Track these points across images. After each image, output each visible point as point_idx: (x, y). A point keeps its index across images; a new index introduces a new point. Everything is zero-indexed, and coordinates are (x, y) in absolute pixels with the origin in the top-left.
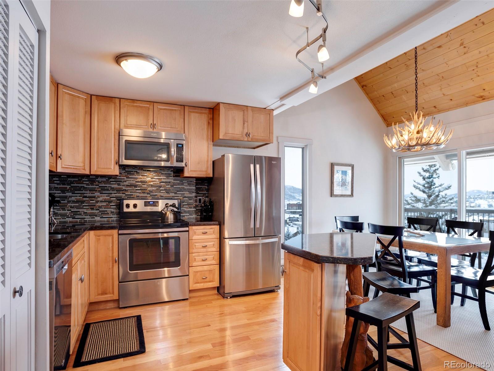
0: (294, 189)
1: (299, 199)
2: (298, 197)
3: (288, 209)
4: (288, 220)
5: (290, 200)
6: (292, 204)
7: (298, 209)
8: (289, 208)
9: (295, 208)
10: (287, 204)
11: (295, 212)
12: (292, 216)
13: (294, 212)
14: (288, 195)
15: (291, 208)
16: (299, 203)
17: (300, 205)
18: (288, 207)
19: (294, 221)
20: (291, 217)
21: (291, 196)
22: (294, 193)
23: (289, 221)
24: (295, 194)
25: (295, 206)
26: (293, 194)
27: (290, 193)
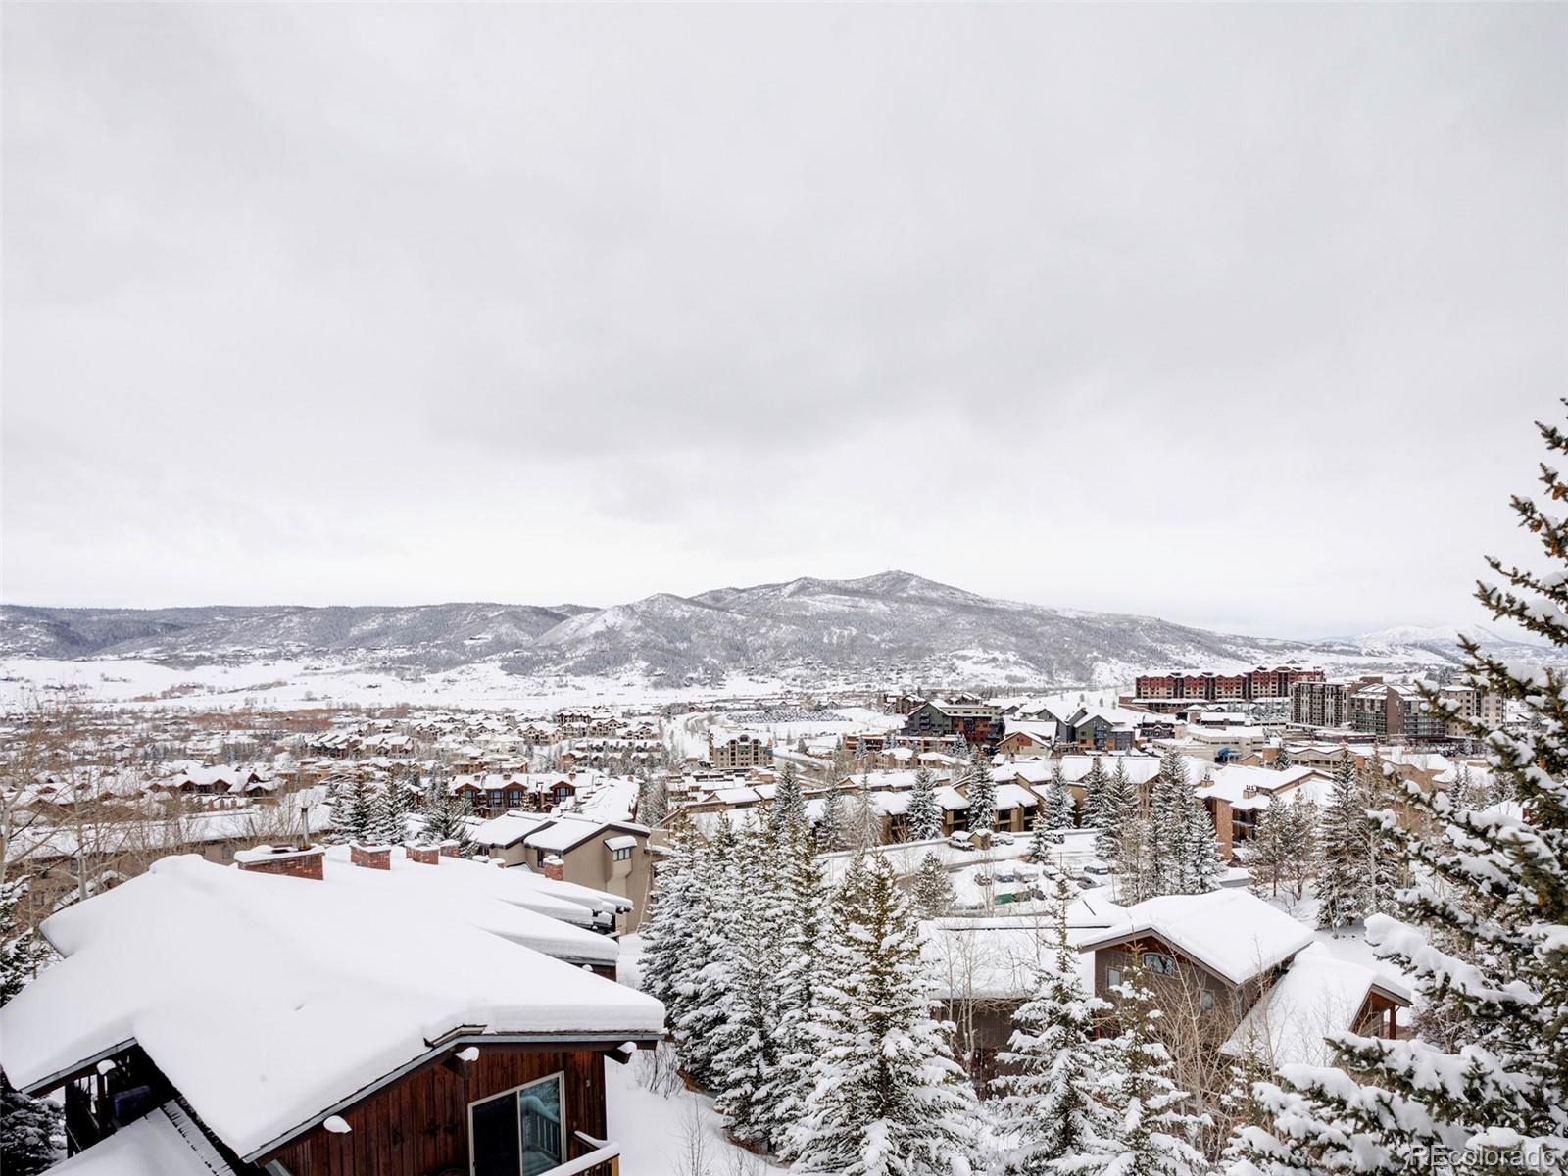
0: (1162, 628)
1: (1180, 661)
2: (1178, 654)
3: (1138, 695)
4: (1138, 732)
5: (1152, 666)
6: (1152, 679)
7: (1175, 697)
8: (1142, 691)
9: (1163, 691)
10: (1138, 680)
11: (1164, 704)
12: (1151, 718)
13: (1158, 704)
14: (1143, 648)
15: (1149, 694)
16: (1178, 674)
17: (1179, 684)
18: (1138, 689)
19: (1158, 737)
20: (1147, 721)
21: (1152, 651)
22: (1164, 642)
23: (1142, 734)
24: (1167, 646)
25: (1163, 686)
26: (1159, 646)
27: (1149, 642)
